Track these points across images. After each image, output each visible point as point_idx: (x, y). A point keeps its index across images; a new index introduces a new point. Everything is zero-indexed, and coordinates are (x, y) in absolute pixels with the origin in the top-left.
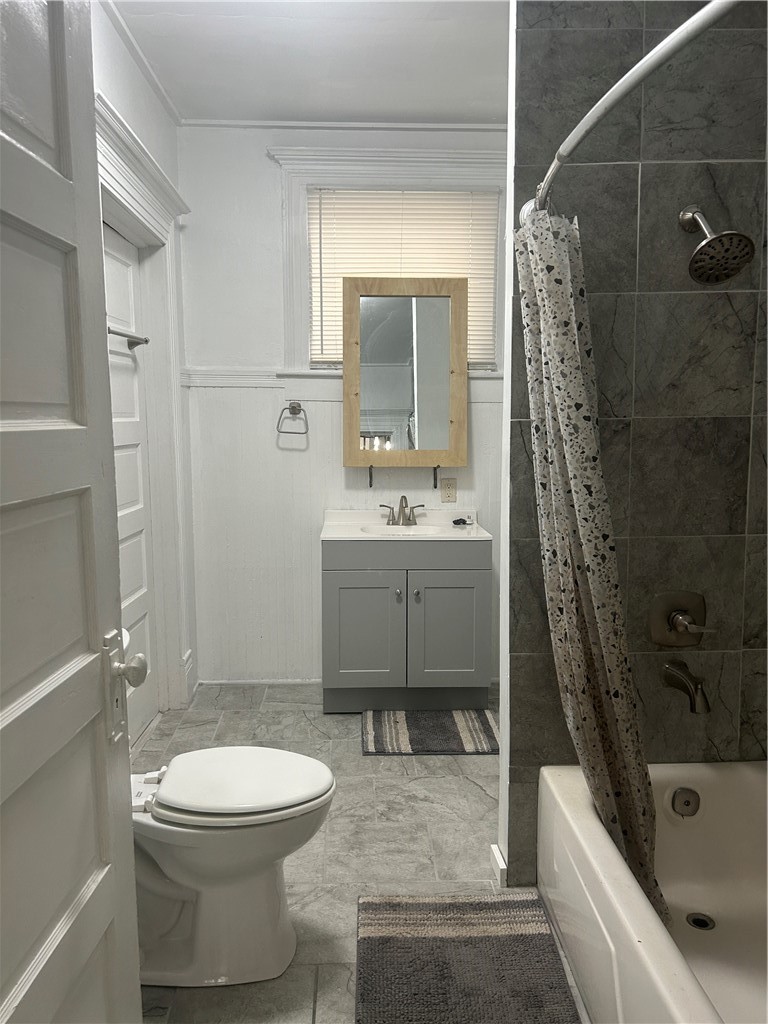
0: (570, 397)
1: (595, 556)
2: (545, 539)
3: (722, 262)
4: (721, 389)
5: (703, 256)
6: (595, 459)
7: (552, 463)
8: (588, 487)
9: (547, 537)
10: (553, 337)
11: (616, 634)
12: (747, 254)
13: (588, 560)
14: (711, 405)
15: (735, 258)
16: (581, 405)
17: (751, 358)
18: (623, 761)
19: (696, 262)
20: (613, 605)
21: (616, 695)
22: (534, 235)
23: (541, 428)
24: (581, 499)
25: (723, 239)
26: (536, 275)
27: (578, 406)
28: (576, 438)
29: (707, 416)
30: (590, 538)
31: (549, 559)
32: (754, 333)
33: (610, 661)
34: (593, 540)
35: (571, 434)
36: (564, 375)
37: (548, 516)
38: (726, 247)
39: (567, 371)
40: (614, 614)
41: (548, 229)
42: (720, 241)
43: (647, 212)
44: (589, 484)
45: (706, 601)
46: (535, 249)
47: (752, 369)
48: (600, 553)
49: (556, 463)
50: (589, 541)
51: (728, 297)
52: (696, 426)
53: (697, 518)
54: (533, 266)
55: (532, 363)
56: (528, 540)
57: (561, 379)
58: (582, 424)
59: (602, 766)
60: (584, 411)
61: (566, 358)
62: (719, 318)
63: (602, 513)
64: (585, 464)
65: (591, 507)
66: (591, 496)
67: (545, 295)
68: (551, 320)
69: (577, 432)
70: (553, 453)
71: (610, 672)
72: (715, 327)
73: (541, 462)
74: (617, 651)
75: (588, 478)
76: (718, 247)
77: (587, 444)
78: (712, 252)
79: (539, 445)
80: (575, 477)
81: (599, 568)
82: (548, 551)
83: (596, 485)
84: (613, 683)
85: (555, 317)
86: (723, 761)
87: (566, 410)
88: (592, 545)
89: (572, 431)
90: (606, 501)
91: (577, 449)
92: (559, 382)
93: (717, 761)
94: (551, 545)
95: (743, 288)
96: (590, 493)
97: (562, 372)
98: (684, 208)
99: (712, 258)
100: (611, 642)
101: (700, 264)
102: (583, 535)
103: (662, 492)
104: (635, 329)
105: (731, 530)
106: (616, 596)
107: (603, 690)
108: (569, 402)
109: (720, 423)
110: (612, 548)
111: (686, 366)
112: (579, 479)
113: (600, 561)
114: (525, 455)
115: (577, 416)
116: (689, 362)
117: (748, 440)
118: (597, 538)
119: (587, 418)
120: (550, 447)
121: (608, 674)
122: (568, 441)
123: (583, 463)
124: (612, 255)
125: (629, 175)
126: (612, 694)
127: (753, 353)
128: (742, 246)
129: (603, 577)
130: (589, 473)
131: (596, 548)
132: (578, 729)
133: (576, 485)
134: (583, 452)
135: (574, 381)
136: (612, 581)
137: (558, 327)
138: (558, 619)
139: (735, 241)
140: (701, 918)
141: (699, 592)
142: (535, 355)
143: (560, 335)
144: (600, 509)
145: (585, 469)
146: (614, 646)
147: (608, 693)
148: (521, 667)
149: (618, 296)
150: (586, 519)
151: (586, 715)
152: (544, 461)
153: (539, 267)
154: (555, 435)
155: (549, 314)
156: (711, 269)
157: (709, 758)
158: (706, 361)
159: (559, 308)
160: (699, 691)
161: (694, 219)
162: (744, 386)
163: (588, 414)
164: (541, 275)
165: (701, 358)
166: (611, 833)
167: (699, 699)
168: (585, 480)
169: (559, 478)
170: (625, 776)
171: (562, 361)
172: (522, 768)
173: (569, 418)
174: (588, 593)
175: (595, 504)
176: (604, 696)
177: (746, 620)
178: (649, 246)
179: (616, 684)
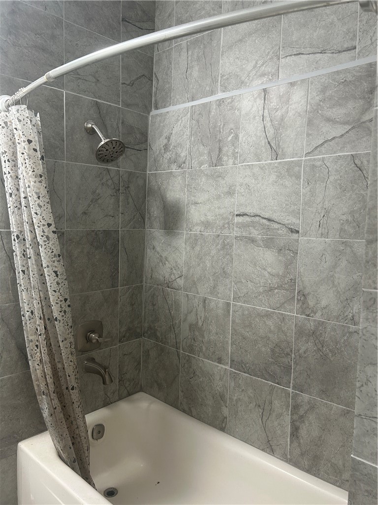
0: (44, 219)
1: (60, 312)
2: (25, 305)
3: (111, 153)
4: (106, 216)
5: (103, 149)
6: (59, 256)
7: (30, 258)
8: (56, 272)
9: (27, 304)
10: (32, 183)
11: (72, 354)
12: (122, 151)
13: (56, 314)
14: (103, 225)
15: (117, 152)
16: (51, 225)
17: (118, 202)
18: (77, 424)
19: (100, 151)
20: (70, 338)
21: (73, 389)
22: (18, 119)
23: (20, 236)
24: (52, 279)
25: (113, 142)
26: (19, 143)
27: (49, 225)
28: (48, 243)
29: (101, 229)
30: (57, 302)
31: (29, 316)
32: (119, 190)
33: (69, 370)
34: (59, 302)
35: (45, 241)
36: (40, 206)
37: (27, 290)
38: (114, 146)
39: (41, 204)
40: (71, 343)
41: (27, 117)
42: (112, 142)
43: (69, 119)
44: (56, 270)
45: (103, 323)
46: (19, 127)
47: (119, 207)
48: (63, 309)
49: (33, 258)
50: (57, 303)
51: (108, 170)
52: (96, 234)
53: (98, 282)
54: (17, 138)
55: (13, 196)
56: (7, 305)
57: (38, 208)
58: (51, 235)
59: (66, 432)
60: (53, 228)
61: (41, 196)
62: (104, 180)
63: (64, 286)
64: (54, 259)
65: (58, 283)
66: (58, 277)
67: (26, 157)
68: (30, 172)
69: (48, 240)
70: (30, 252)
71: (69, 376)
72: (103, 184)
73: (21, 257)
74: (72, 364)
75: (56, 267)
76: (110, 145)
77: (55, 247)
78: (107, 147)
79: (20, 247)
80: (48, 266)
81: (62, 318)
82: (28, 311)
83: (60, 270)
84: (71, 382)
85: (34, 171)
86: (112, 403)
87: (42, 227)
88: (59, 305)
89: (46, 239)
90: (65, 280)
91: (49, 250)
92: (37, 210)
93: (109, 404)
94: (30, 308)
95: (114, 167)
96: (57, 276)
97: (38, 205)
98: (86, 121)
99: (107, 150)
100: (70, 359)
101: (101, 152)
102: (53, 300)
103: (81, 269)
104: (65, 181)
105: (113, 286)
106: (71, 332)
107: (64, 387)
108: (43, 222)
109: (107, 233)
110: (69, 306)
111: (91, 203)
112: (50, 269)
113: (63, 314)
114: (4, 252)
115: (48, 231)
116: (92, 201)
117: (119, 241)
118: (61, 301)
119: (54, 232)
120: (29, 248)
121: (68, 378)
122: (43, 245)
123: (52, 258)
124: (51, 139)
125: (59, 97)
126: (70, 389)
127: (119, 199)
128: (120, 147)
129: (65, 323)
130: (56, 264)
131: (61, 307)
132: (51, 415)
133: (48, 271)
134: (52, 252)
135: (46, 210)
136: (69, 325)
137: (36, 177)
138: (36, 352)
139: (118, 144)
140: (111, 490)
141: (99, 320)
142: (15, 192)
143: (37, 182)
144: (63, 284)
145: (54, 262)
146: (71, 361)
147: (67, 388)
148: (4, 385)
149: (56, 162)
150: (55, 291)
151: (56, 406)
152: (23, 256)
153: (22, 139)
154: (32, 241)
155: (30, 169)
156: (106, 156)
157: (106, 404)
158: (100, 201)
159: (36, 166)
160: (107, 373)
161: (92, 127)
162: (116, 215)
163: (55, 230)
164: (23, 144)
165: (97, 200)
166: (73, 469)
167: (107, 377)
168: (54, 268)
169: (35, 267)
170: (77, 433)
171: (39, 198)
172: (6, 448)
173: (43, 232)
174: (55, 333)
175: (60, 282)
176: (65, 391)
177: (120, 329)
178: (70, 138)
179: (72, 382)
